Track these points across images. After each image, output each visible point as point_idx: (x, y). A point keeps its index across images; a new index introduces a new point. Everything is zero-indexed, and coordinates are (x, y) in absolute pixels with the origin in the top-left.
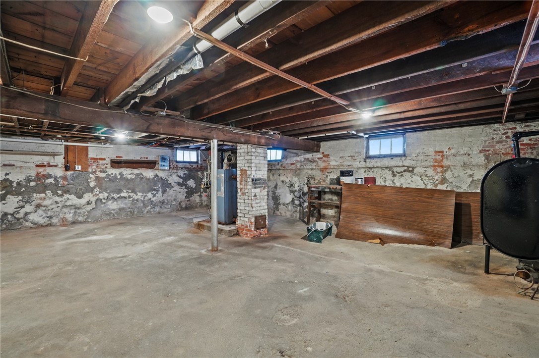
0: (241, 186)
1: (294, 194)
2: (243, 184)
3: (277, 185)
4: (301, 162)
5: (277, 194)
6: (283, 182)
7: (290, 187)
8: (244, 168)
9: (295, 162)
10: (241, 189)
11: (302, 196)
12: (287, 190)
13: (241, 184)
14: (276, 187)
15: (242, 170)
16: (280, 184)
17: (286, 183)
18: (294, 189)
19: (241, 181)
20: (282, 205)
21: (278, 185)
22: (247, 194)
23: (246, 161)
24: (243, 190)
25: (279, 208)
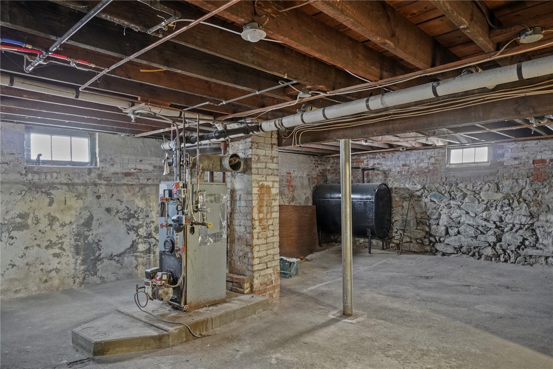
0: (261, 216)
1: (136, 232)
2: (265, 212)
3: (91, 218)
4: (147, 171)
5: (90, 239)
6: (108, 210)
7: (128, 220)
8: (266, 183)
9: (133, 171)
10: (260, 220)
11: (154, 234)
12: (122, 227)
13: (260, 212)
14: (88, 224)
15: (262, 187)
16: (99, 214)
17: (118, 212)
18: (136, 224)
19: (261, 207)
20: (106, 261)
21: (95, 218)
22: (271, 227)
23: (270, 172)
24: (264, 222)
25: (99, 267)
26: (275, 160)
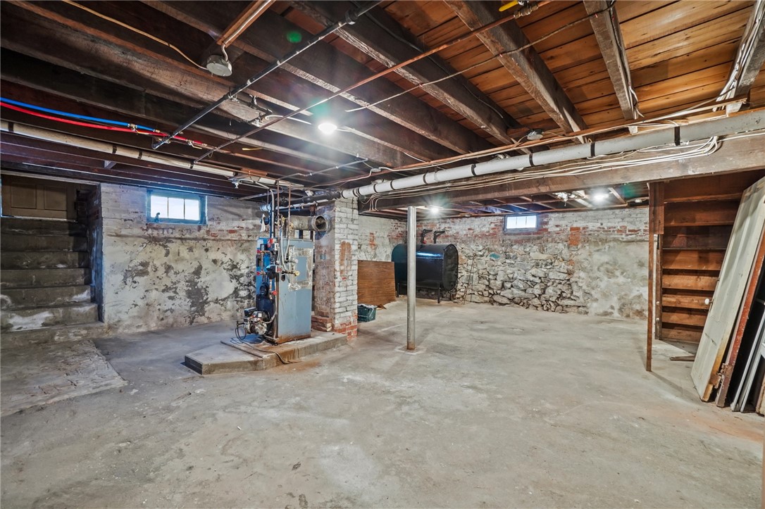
0: (342, 268)
1: (238, 280)
2: (346, 264)
3: (200, 267)
4: (248, 229)
5: (199, 285)
6: (215, 261)
7: (231, 270)
8: (347, 241)
9: (236, 228)
10: (342, 272)
11: (253, 282)
12: (226, 275)
13: (341, 265)
14: (198, 272)
15: (343, 244)
16: (207, 265)
17: (222, 263)
18: (239, 273)
19: (342, 260)
20: (212, 304)
21: (204, 268)
22: (350, 278)
24: (345, 274)
25: (206, 309)
26: (355, 222)
